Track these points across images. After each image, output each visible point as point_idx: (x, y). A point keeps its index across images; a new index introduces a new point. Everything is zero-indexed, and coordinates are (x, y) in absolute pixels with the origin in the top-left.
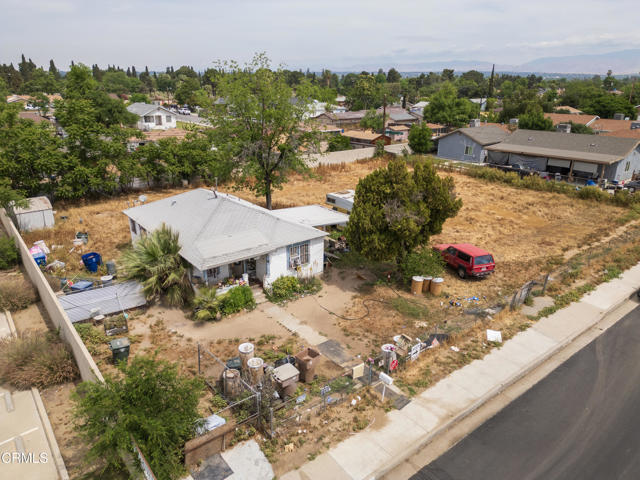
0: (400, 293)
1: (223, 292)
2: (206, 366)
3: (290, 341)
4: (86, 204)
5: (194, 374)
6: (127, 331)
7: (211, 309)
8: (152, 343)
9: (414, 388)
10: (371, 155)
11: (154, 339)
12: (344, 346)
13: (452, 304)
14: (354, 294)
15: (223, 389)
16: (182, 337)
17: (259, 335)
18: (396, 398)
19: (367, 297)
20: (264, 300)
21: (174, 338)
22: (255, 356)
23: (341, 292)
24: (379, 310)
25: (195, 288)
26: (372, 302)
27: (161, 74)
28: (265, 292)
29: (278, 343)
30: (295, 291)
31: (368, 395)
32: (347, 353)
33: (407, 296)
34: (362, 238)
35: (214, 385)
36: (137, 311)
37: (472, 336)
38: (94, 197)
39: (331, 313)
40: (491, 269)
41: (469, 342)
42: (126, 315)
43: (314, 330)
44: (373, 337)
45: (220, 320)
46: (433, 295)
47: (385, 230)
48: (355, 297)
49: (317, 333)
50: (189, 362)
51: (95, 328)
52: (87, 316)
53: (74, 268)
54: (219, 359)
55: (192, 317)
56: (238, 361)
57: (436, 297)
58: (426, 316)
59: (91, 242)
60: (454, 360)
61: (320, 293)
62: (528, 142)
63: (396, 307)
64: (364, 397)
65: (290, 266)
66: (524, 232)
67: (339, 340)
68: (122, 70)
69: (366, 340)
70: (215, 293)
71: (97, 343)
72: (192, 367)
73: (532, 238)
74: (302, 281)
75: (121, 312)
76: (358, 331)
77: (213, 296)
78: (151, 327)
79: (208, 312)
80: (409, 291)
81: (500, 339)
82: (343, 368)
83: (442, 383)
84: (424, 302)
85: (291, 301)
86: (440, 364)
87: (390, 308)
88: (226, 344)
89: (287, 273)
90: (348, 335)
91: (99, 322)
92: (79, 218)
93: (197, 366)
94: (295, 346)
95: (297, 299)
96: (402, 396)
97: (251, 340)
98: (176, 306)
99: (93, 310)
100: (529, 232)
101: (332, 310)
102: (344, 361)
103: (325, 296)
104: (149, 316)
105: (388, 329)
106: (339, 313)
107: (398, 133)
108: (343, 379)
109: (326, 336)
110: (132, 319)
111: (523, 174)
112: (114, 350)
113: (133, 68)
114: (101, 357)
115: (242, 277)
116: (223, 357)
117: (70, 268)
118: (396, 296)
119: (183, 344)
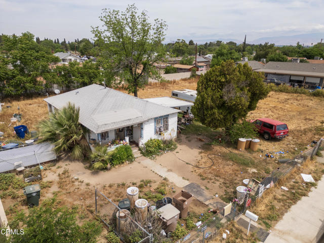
0: (230, 149)
1: (112, 149)
2: (101, 206)
3: (163, 184)
4: (24, 100)
5: (92, 212)
6: (41, 179)
7: (104, 161)
8: (60, 187)
9: (267, 221)
10: (189, 76)
11: (61, 184)
12: (203, 188)
13: (268, 156)
14: (200, 151)
15: (116, 226)
16: (82, 182)
17: (139, 180)
18: (257, 231)
19: (209, 152)
20: (140, 155)
21: (76, 183)
22: (140, 198)
23: (190, 149)
24: (220, 161)
25: (91, 147)
26: (213, 156)
27: (72, 43)
28: (140, 150)
29: (154, 186)
30: (160, 149)
31: (234, 229)
32: (206, 193)
33: (236, 152)
34: (206, 112)
35: (108, 222)
36: (49, 164)
37: (292, 178)
38: (29, 95)
39: (187, 163)
40: (286, 134)
41: (292, 183)
42: (41, 167)
43: (179, 176)
44: (222, 180)
45: (110, 169)
46: (253, 151)
47: (222, 106)
48: (201, 153)
49: (181, 178)
50: (88, 202)
51: (17, 177)
52: (12, 168)
53: (9, 136)
54: (110, 200)
55: (90, 167)
56: (128, 202)
57: (255, 152)
58: (254, 165)
59: (23, 120)
60: (288, 197)
61: (176, 151)
62: (277, 68)
63: (231, 159)
64: (231, 231)
65: (156, 132)
66: (292, 114)
67: (198, 183)
68: (52, 41)
69: (218, 183)
70: (107, 150)
71: (17, 188)
72: (90, 206)
73: (299, 117)
74: (165, 142)
75: (38, 165)
76: (210, 176)
77: (105, 152)
78: (59, 175)
79: (101, 164)
80: (236, 148)
81: (313, 181)
82: (207, 206)
83: (287, 216)
84: (248, 155)
85: (158, 155)
86: (279, 201)
87: (227, 160)
88: (115, 187)
89: (154, 137)
90: (203, 179)
91: (21, 172)
92: (18, 107)
93: (94, 206)
94: (167, 188)
95: (162, 154)
96: (261, 229)
97: (134, 184)
98: (78, 160)
99: (16, 164)
100: (294, 113)
101: (188, 162)
102: (207, 200)
103: (180, 152)
104: (58, 168)
105: (231, 175)
106: (194, 163)
107: (200, 67)
108: (210, 214)
109: (188, 180)
110: (45, 170)
111: (278, 84)
112: (27, 195)
113: (58, 39)
114: (19, 199)
115: (124, 139)
116: (114, 198)
117: (6, 136)
118: (228, 152)
119: (83, 188)
